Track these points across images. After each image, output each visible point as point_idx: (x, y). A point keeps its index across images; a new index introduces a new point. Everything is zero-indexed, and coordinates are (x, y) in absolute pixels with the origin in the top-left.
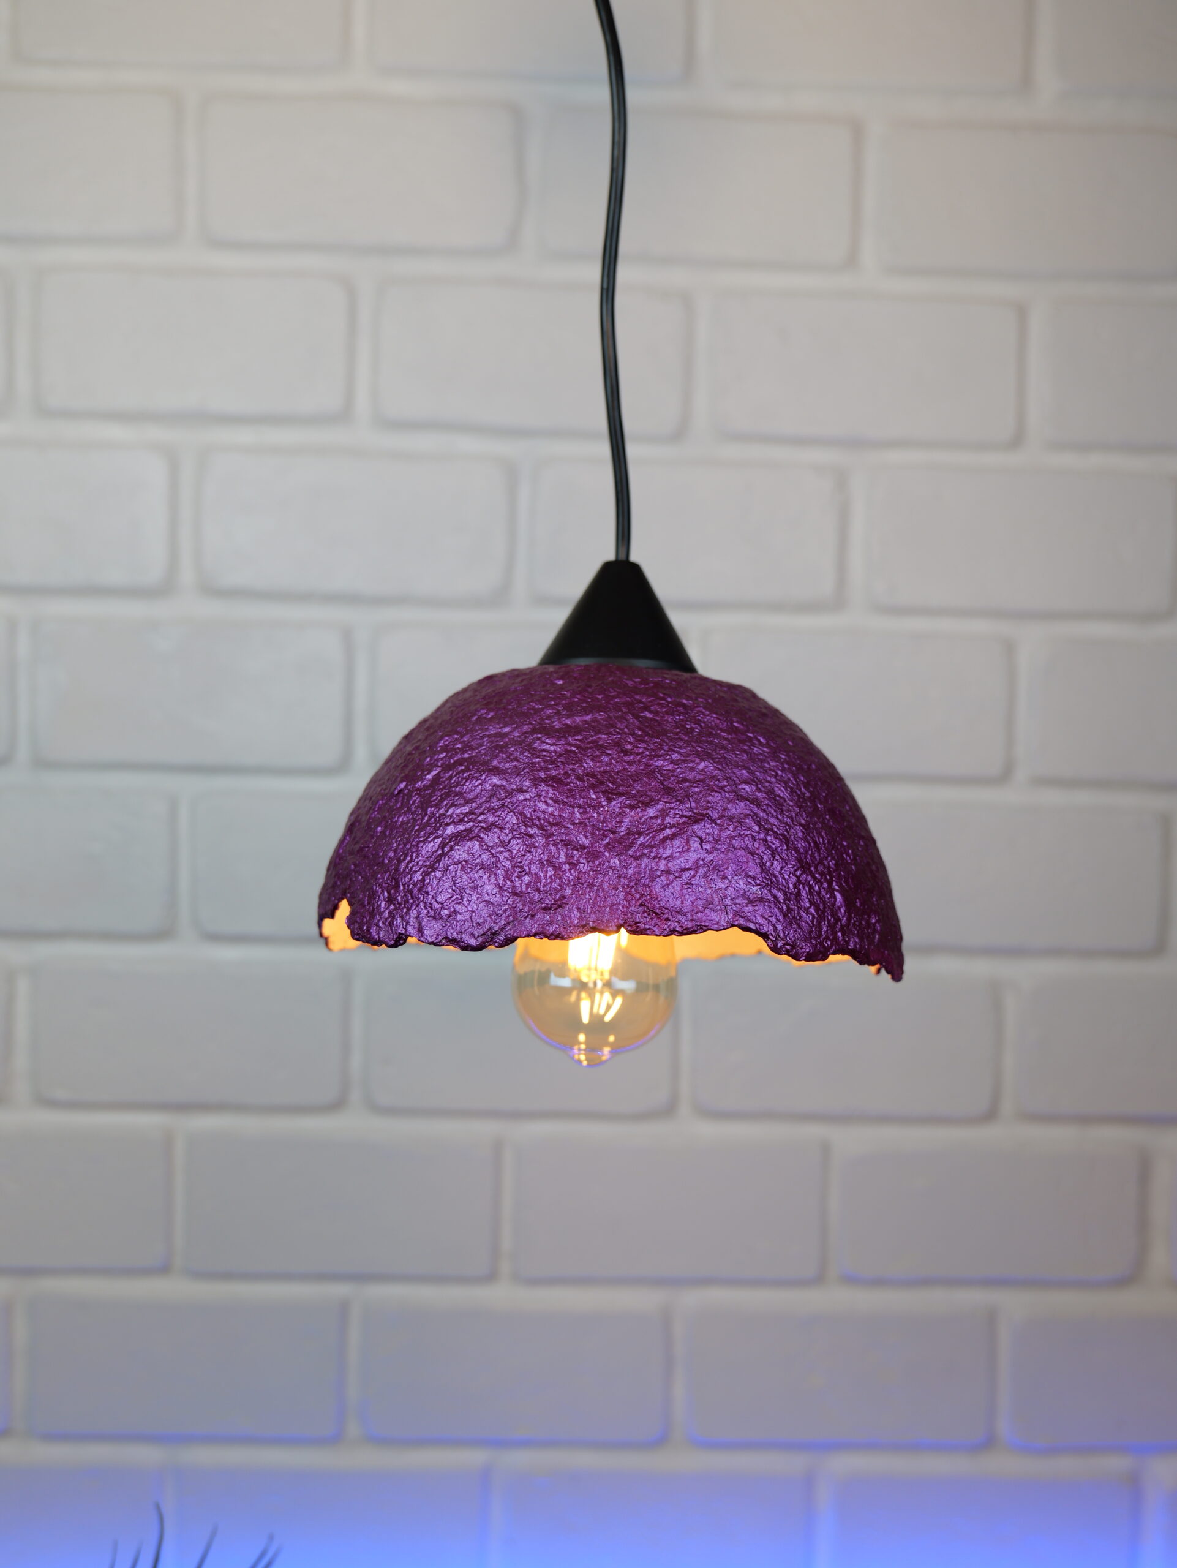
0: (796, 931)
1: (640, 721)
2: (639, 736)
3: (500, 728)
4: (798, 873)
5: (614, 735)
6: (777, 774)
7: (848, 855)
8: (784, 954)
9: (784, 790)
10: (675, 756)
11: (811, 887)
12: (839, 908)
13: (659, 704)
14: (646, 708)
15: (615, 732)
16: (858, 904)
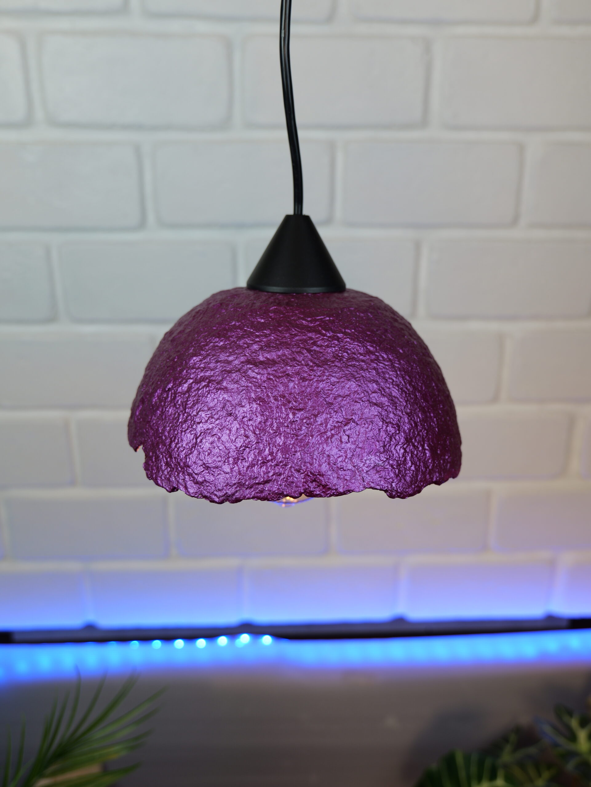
0: (403, 484)
1: (311, 355)
2: (311, 366)
3: (227, 356)
4: (405, 446)
5: (296, 367)
6: (393, 380)
7: (434, 422)
8: (397, 497)
9: (397, 391)
10: (333, 379)
11: (412, 453)
12: (428, 460)
13: (323, 339)
14: (314, 344)
15: (297, 364)
16: (439, 452)
